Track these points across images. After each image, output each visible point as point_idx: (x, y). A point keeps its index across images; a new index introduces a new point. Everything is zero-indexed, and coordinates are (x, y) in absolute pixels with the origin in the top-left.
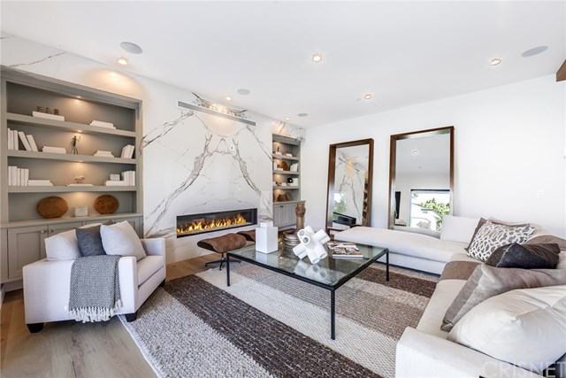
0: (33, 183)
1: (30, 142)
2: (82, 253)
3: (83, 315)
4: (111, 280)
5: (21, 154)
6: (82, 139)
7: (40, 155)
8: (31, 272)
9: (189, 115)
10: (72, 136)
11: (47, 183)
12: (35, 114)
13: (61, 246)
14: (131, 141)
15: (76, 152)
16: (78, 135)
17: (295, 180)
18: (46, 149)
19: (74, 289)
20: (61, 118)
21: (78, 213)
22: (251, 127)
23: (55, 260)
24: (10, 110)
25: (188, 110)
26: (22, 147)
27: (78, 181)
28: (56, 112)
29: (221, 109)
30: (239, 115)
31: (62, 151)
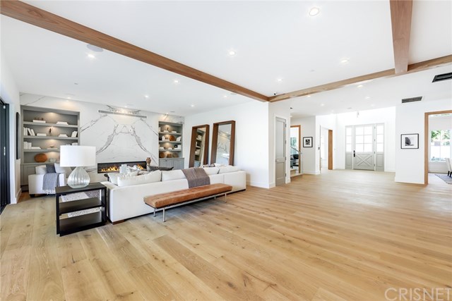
0: (33, 148)
1: (32, 132)
2: (48, 172)
3: (47, 192)
4: (56, 181)
5: (29, 137)
6: (54, 130)
7: (36, 137)
8: (31, 177)
9: (104, 116)
10: (49, 128)
11: (39, 148)
12: (34, 121)
13: (41, 169)
14: (76, 129)
15: (51, 135)
16: (52, 128)
17: (179, 146)
18: (38, 134)
19: (44, 183)
20: (44, 122)
21: (51, 161)
22: (144, 119)
23: (39, 174)
24: (24, 121)
25: (103, 114)
26: (29, 134)
27: (52, 147)
28: (42, 120)
29: (123, 111)
30: (136, 113)
31: (45, 135)
